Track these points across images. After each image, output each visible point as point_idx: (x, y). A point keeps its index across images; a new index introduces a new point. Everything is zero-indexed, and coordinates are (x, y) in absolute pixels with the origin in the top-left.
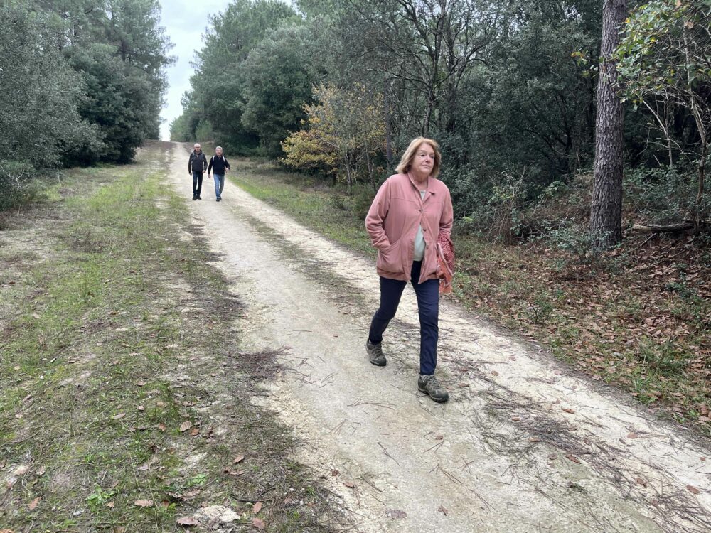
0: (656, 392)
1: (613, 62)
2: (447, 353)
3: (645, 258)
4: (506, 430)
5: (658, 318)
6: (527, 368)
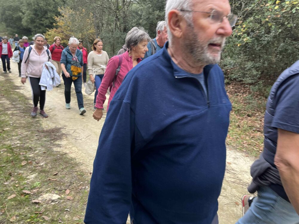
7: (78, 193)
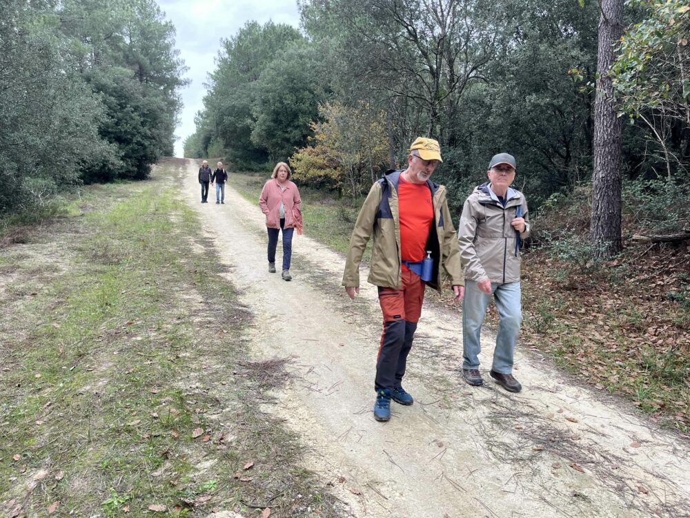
0: (658, 401)
1: (609, 78)
2: (451, 362)
3: (645, 267)
4: (509, 438)
5: (659, 327)
6: (529, 376)
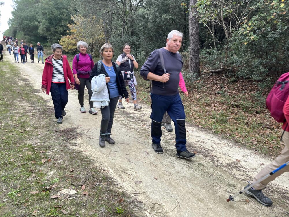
0: (220, 129)
1: (196, 8)
3: (209, 83)
5: (216, 104)
7: (92, 188)
